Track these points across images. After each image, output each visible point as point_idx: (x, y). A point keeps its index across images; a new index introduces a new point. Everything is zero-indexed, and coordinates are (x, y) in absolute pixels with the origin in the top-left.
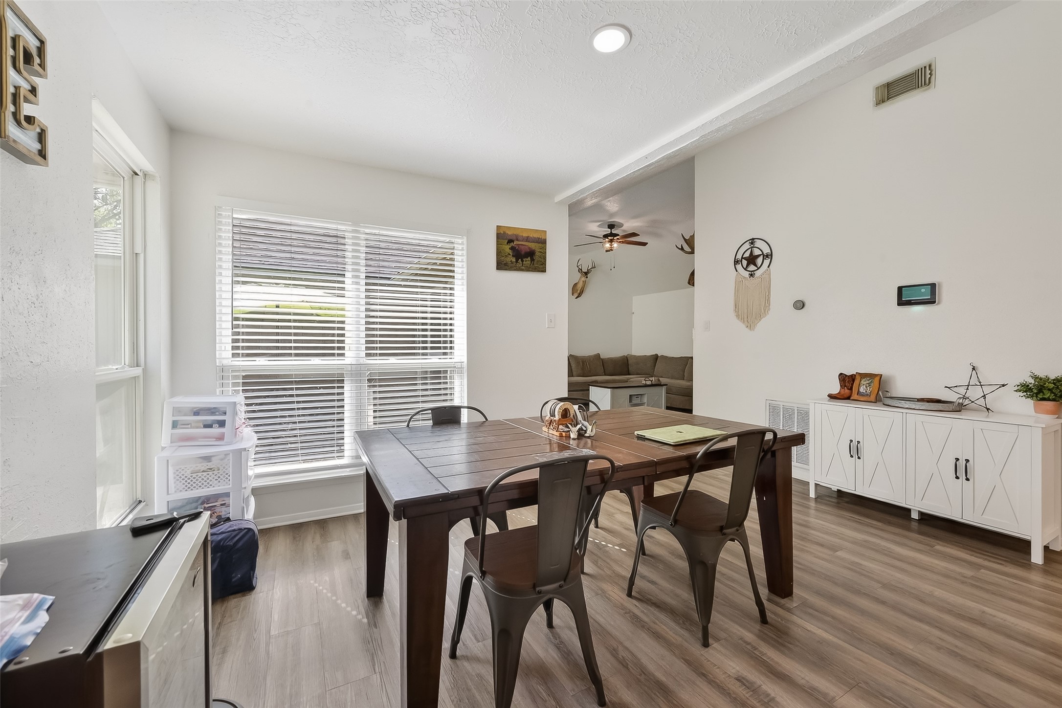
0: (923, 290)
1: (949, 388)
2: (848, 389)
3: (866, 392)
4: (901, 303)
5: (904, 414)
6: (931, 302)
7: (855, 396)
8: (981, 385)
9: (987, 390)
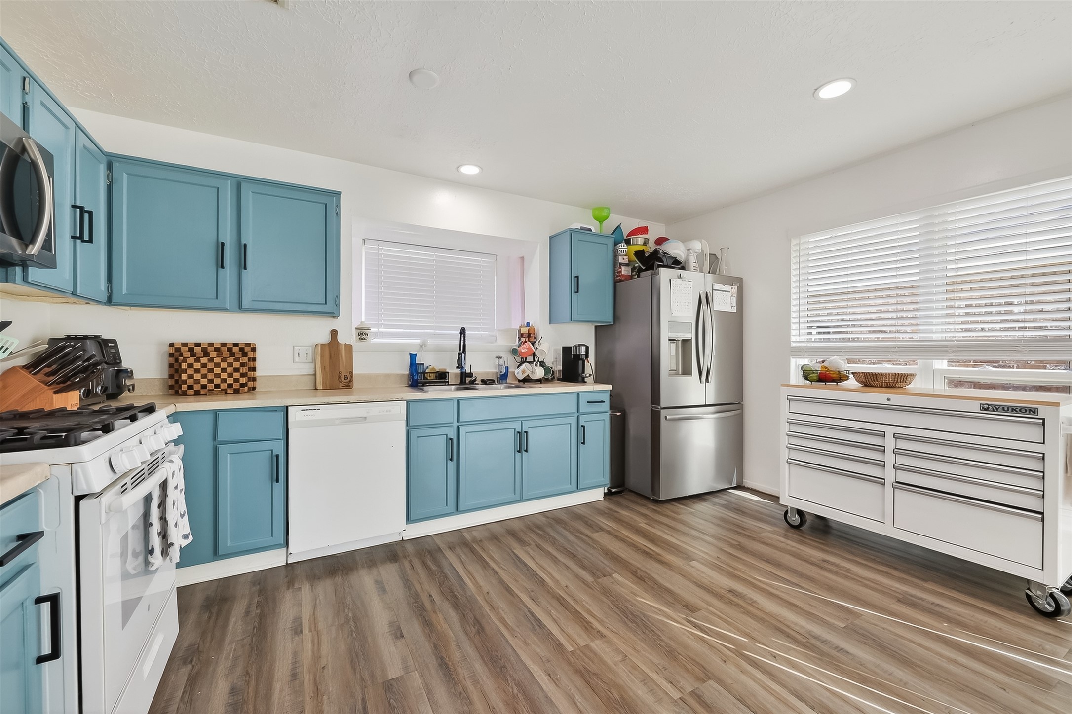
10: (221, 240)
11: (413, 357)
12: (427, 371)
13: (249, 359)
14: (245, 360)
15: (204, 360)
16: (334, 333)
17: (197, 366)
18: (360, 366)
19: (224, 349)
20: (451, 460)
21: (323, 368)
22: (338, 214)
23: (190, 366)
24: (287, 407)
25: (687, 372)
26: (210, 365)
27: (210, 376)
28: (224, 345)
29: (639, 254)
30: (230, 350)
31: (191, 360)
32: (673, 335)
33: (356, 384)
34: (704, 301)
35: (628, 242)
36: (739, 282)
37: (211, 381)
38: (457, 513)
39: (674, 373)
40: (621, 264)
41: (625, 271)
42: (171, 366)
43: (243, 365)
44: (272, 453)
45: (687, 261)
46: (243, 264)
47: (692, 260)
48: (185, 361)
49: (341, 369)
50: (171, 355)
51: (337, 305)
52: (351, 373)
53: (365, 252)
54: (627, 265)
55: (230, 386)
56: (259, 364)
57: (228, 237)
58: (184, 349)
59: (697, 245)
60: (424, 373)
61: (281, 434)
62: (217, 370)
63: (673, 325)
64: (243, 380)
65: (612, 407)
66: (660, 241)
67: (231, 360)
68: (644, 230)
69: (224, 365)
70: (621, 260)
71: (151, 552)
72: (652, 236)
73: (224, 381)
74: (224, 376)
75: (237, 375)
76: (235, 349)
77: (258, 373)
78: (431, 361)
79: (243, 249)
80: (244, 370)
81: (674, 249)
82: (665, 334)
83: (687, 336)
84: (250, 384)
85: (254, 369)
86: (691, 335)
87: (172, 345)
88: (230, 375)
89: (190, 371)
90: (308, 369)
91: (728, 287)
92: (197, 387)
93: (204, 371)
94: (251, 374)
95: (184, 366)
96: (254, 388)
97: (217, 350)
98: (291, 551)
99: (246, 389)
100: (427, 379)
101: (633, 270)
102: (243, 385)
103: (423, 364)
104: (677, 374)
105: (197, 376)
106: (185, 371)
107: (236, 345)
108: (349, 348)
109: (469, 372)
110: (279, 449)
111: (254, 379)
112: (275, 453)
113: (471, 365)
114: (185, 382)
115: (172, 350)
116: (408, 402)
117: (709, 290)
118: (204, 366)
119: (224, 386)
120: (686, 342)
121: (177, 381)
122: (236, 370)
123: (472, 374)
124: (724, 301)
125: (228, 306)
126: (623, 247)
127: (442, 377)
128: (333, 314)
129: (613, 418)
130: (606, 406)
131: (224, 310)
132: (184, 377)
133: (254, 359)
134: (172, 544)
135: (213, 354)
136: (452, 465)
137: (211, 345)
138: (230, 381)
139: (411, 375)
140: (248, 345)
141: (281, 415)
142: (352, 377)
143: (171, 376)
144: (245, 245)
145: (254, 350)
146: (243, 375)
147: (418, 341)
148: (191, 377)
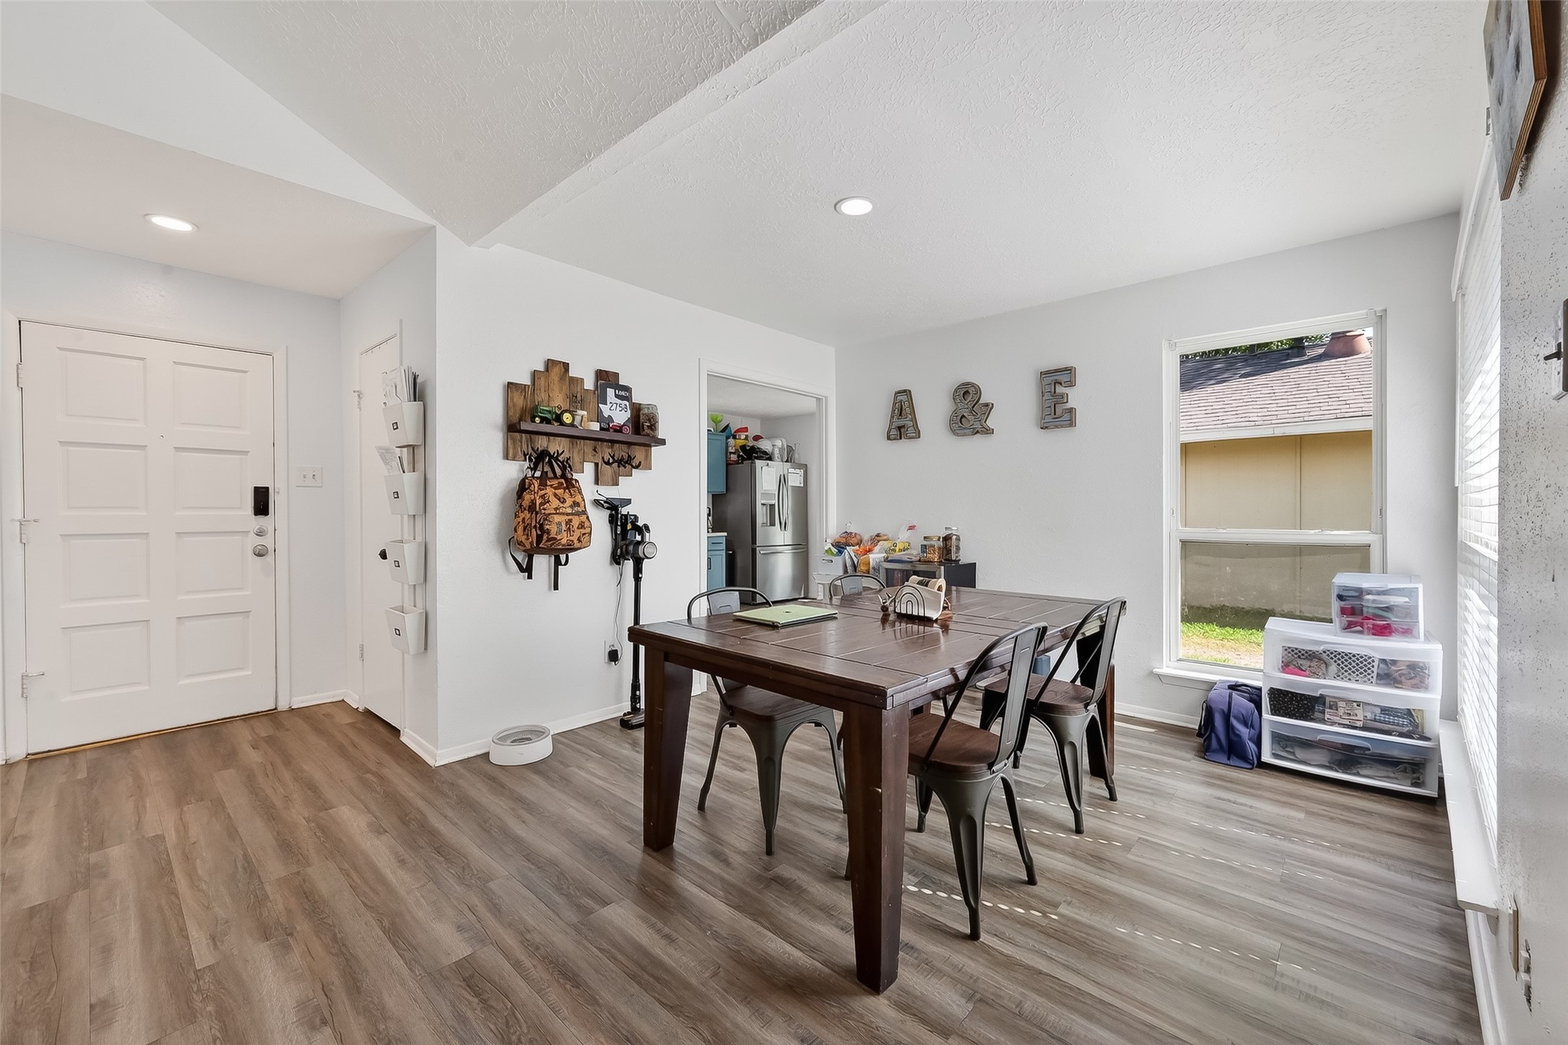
25: (773, 524)
29: (743, 447)
32: (763, 502)
34: (783, 480)
35: (734, 437)
36: (805, 467)
39: (764, 525)
40: (731, 453)
41: (734, 457)
45: (773, 453)
47: (777, 452)
54: (734, 453)
59: (779, 443)
63: (765, 495)
65: (727, 549)
66: (757, 438)
68: (745, 430)
70: (731, 450)
72: (751, 433)
81: (765, 445)
82: (759, 501)
83: (772, 502)
86: (775, 502)
91: (798, 471)
101: (738, 457)
104: (767, 526)
117: (786, 472)
120: (772, 506)
124: (795, 479)
126: (731, 441)
129: (727, 555)
130: (723, 546)
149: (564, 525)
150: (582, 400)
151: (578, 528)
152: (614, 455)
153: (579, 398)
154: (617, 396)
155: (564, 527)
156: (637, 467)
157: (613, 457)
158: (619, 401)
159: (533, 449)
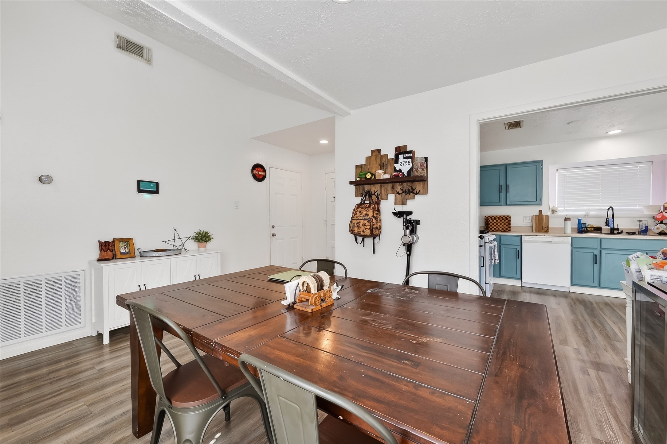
0: (152, 185)
1: (165, 242)
2: (111, 251)
3: (126, 251)
4: (140, 191)
5: (171, 259)
6: (157, 192)
7: (118, 256)
8: (180, 238)
9: (184, 241)
10: (501, 185)
11: (579, 220)
12: (588, 227)
13: (509, 221)
14: (507, 221)
15: (495, 221)
16: (541, 211)
17: (493, 223)
18: (552, 223)
19: (500, 218)
20: (596, 263)
21: (536, 224)
22: (542, 168)
23: (491, 222)
24: (522, 236)
26: (497, 223)
27: (497, 226)
28: (500, 216)
30: (502, 218)
31: (491, 221)
33: (550, 231)
37: (497, 227)
38: (599, 287)
42: (485, 222)
43: (507, 222)
44: (517, 249)
46: (507, 191)
48: (490, 221)
49: (543, 225)
50: (485, 219)
51: (541, 201)
52: (548, 227)
53: (558, 175)
55: (503, 229)
56: (511, 222)
57: (503, 183)
58: (489, 218)
60: (586, 228)
61: (519, 244)
62: (499, 224)
64: (507, 227)
67: (503, 221)
69: (501, 223)
71: (492, 260)
73: (501, 227)
74: (501, 226)
75: (505, 226)
76: (504, 218)
77: (511, 225)
78: (591, 223)
79: (507, 187)
80: (507, 224)
84: (509, 229)
85: (510, 224)
87: (486, 216)
88: (503, 226)
89: (491, 224)
90: (529, 225)
92: (493, 229)
93: (495, 224)
94: (509, 225)
95: (489, 223)
96: (510, 230)
97: (498, 218)
98: (523, 281)
99: (508, 230)
100: (588, 230)
102: (507, 229)
103: (586, 224)
105: (493, 226)
106: (489, 224)
107: (504, 216)
108: (547, 217)
109: (617, 228)
110: (519, 249)
111: (510, 227)
112: (518, 250)
113: (618, 225)
114: (489, 227)
115: (486, 218)
116: (572, 238)
118: (495, 223)
119: (501, 229)
121: (487, 227)
122: (505, 224)
123: (619, 229)
125: (502, 204)
127: (598, 230)
128: (540, 204)
131: (502, 205)
132: (489, 226)
133: (510, 221)
134: (496, 259)
135: (497, 219)
136: (597, 267)
137: (496, 216)
138: (503, 227)
139: (578, 228)
140: (508, 216)
141: (519, 238)
142: (548, 228)
143: (485, 226)
144: (508, 185)
145: (510, 218)
146: (507, 226)
147: (584, 213)
148: (491, 226)
149: (356, 224)
150: (386, 165)
151: (362, 226)
152: (403, 189)
153: (385, 164)
154: (405, 158)
155: (355, 225)
156: (417, 194)
157: (402, 190)
158: (405, 160)
159: (364, 191)
